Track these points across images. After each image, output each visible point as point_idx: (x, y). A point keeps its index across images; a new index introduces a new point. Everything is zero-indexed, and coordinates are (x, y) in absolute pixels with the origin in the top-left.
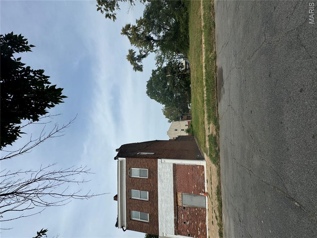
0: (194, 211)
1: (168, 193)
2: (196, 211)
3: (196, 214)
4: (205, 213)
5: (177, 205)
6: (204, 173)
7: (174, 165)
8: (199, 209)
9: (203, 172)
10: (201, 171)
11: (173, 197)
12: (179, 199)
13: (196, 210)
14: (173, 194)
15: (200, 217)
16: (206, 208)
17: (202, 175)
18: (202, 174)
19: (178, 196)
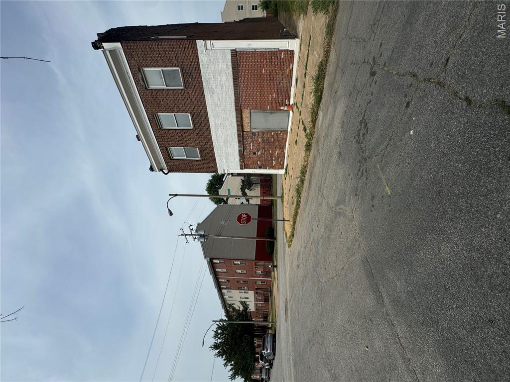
0: (269, 136)
2: (273, 136)
3: (272, 140)
4: (285, 137)
5: (243, 131)
6: (293, 68)
8: (276, 132)
9: (291, 65)
10: (286, 63)
11: (235, 118)
12: (246, 121)
13: (272, 134)
14: (234, 113)
15: (277, 143)
16: (287, 131)
17: (287, 74)
18: (288, 70)
19: (244, 116)
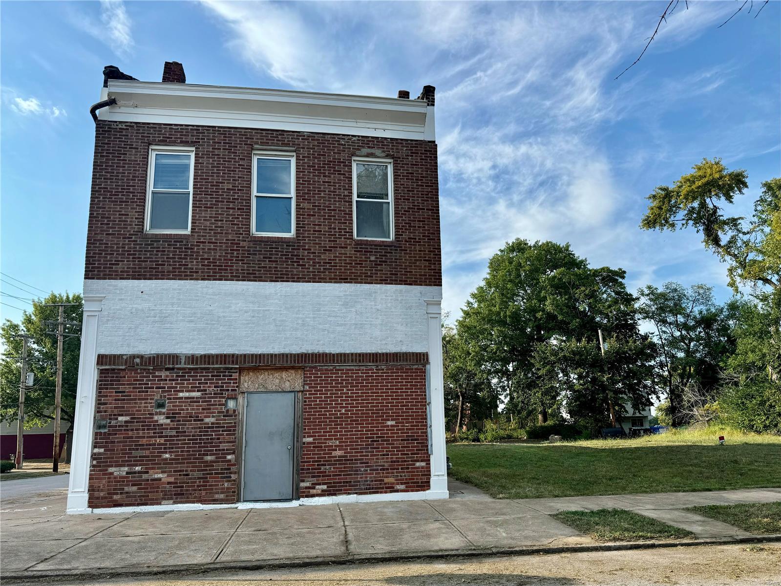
0: (223, 446)
1: (296, 329)
2: (221, 456)
3: (209, 458)
4: (217, 496)
5: (241, 370)
6: (397, 491)
7: (422, 359)
8: (233, 469)
9: (403, 487)
10: (406, 475)
11: (282, 351)
12: (273, 380)
13: (229, 457)
14: (296, 349)
15: (196, 474)
16: (238, 501)
17: (386, 480)
18: (392, 480)
19: (284, 374)
